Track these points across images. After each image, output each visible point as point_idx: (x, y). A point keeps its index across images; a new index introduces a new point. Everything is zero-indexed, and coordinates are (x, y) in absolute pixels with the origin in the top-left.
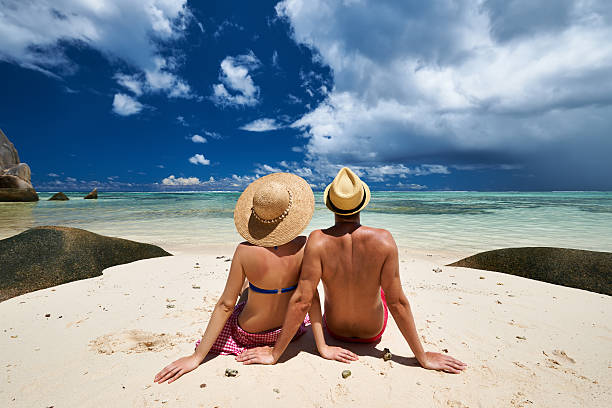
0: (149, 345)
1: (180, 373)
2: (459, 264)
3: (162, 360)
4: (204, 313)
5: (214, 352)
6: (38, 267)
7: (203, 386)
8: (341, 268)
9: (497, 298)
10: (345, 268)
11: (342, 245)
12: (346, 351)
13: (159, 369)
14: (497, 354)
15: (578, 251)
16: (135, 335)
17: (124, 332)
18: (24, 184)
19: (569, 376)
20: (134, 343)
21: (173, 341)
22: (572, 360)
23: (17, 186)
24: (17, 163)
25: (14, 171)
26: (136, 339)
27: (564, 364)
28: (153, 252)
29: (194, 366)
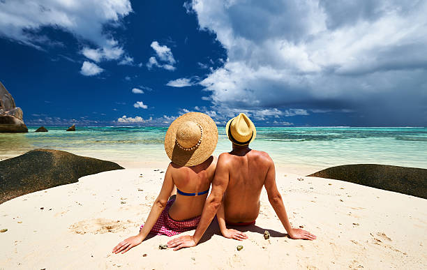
0: (109, 228)
1: (130, 246)
2: (315, 175)
3: (118, 238)
4: (145, 207)
5: (152, 233)
6: (35, 176)
7: (145, 255)
8: (242, 178)
9: (340, 198)
10: (244, 178)
11: (242, 162)
12: (240, 232)
13: (116, 244)
14: (340, 234)
15: (394, 167)
16: (100, 222)
17: (92, 220)
18: (18, 121)
19: (388, 250)
20: (99, 227)
21: (125, 226)
22: (390, 239)
23: (14, 123)
24: (14, 107)
25: (12, 113)
26: (101, 224)
27: (385, 242)
28: (112, 166)
29: (138, 242)
